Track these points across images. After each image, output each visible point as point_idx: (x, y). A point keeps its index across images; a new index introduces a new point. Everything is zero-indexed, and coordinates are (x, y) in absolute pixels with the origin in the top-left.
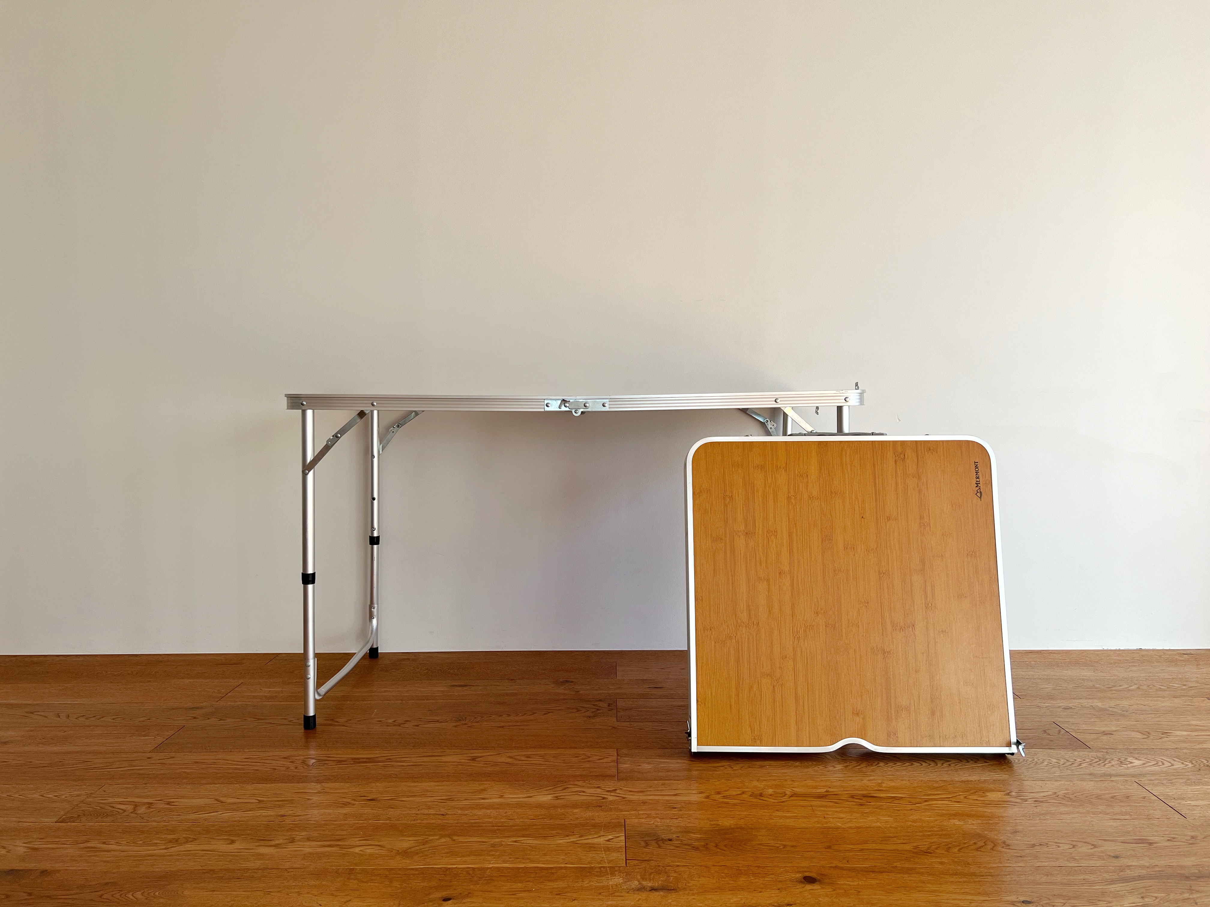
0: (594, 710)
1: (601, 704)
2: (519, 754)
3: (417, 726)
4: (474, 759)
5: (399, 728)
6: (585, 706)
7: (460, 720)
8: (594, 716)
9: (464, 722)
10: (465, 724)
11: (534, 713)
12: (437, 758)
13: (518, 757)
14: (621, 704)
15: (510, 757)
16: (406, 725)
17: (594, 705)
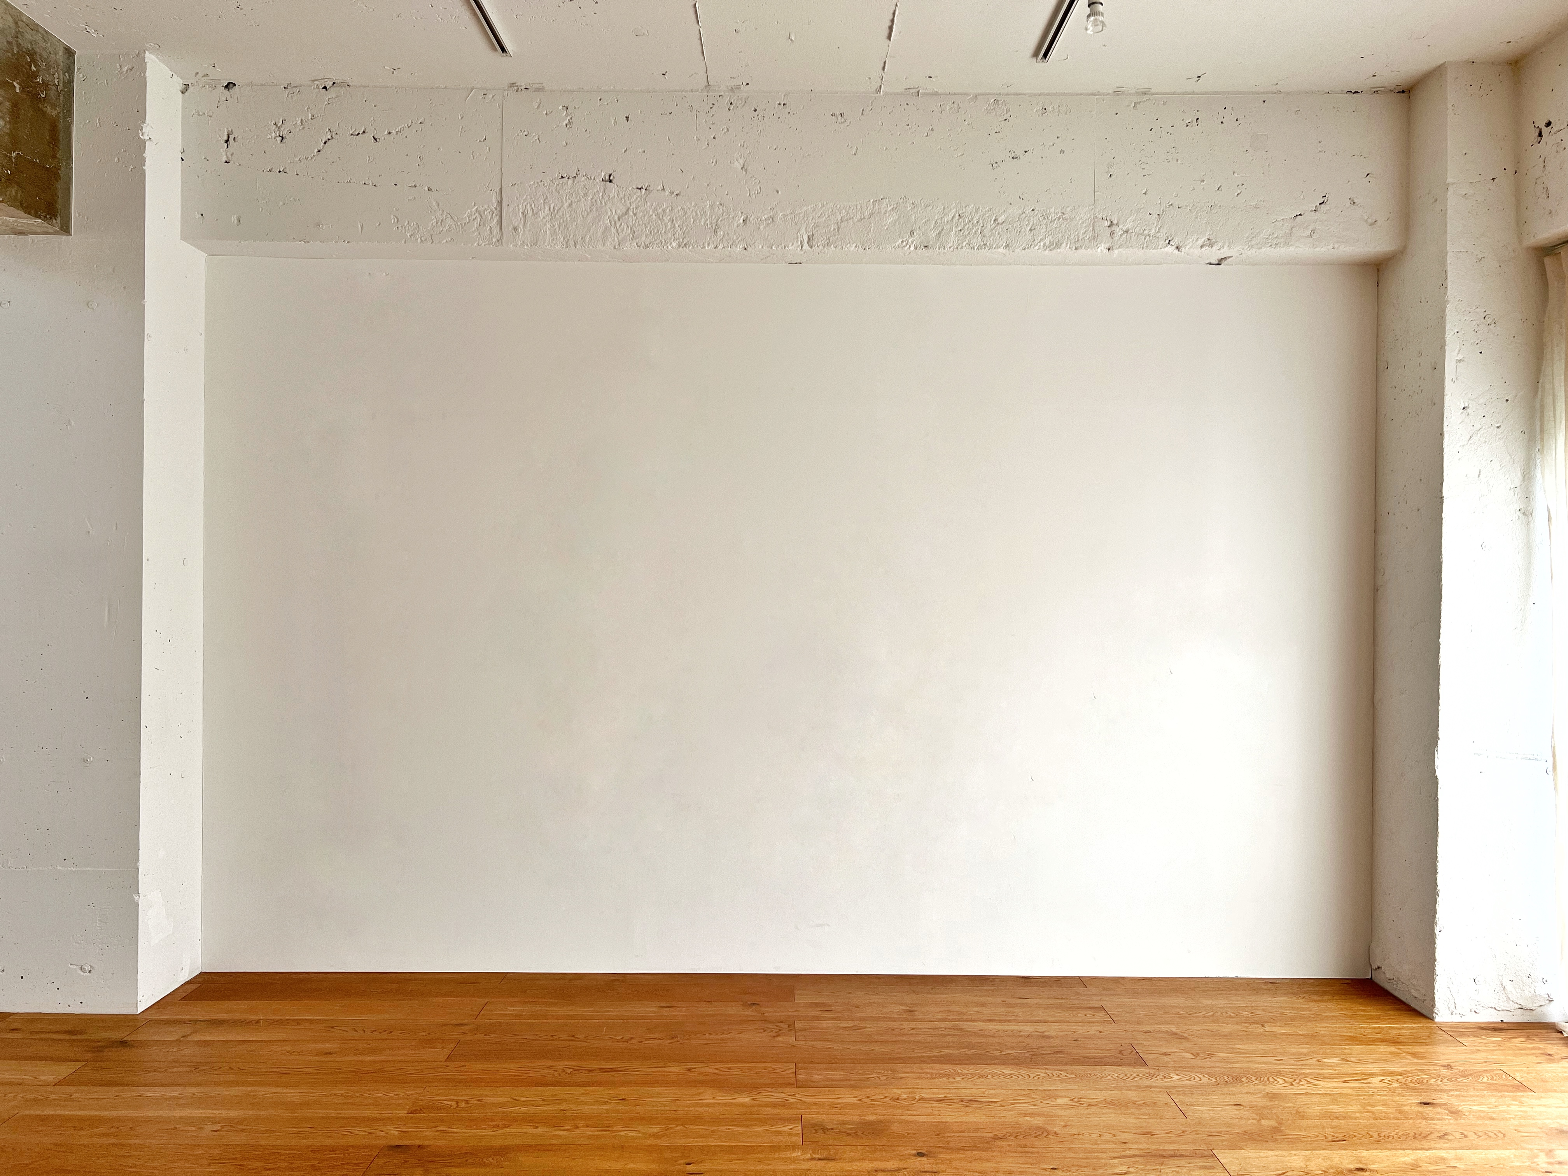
0: (777, 1031)
1: (782, 1025)
2: (721, 1066)
3: (641, 1042)
4: (689, 1070)
5: (626, 1043)
6: (770, 1026)
7: (673, 1038)
8: (777, 1036)
9: (676, 1039)
10: (678, 1041)
11: (730, 1033)
12: (662, 1069)
13: (723, 1069)
14: (798, 1025)
15: (716, 1069)
16: (631, 1042)
17: (777, 1026)
